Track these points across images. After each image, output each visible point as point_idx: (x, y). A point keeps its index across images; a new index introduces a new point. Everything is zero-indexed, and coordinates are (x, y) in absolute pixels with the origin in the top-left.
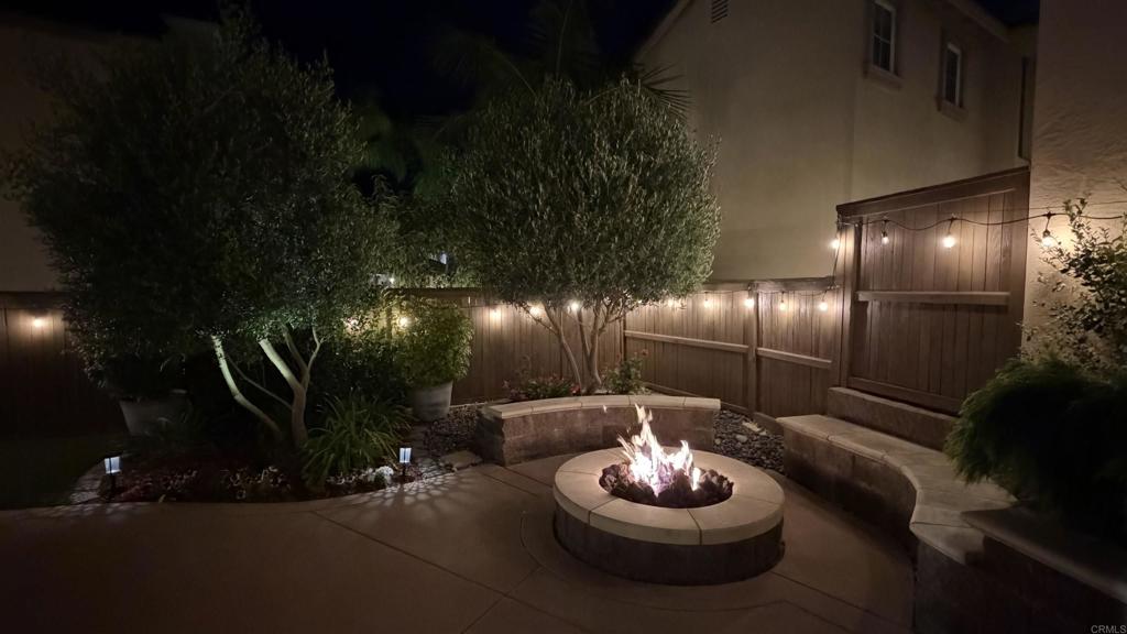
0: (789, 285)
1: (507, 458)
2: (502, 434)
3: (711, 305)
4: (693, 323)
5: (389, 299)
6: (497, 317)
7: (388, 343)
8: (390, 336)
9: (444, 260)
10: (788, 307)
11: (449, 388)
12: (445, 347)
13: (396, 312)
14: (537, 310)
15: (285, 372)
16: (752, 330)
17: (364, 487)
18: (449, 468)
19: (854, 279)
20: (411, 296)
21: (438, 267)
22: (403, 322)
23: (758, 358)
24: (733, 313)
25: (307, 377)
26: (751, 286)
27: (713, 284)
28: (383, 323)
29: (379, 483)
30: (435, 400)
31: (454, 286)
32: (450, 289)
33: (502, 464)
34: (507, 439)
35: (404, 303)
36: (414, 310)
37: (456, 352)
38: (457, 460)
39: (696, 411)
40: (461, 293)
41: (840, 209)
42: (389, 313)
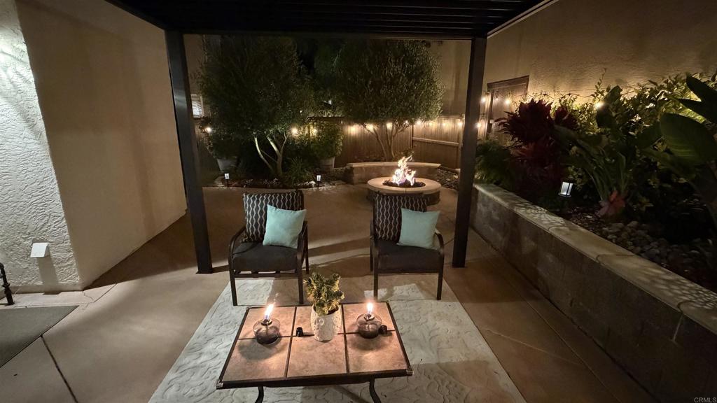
1: (355, 182)
2: (353, 173)
3: (447, 125)
5: (309, 122)
6: (354, 130)
7: (309, 140)
8: (309, 137)
9: (330, 102)
11: (334, 159)
12: (332, 142)
13: (312, 127)
14: (371, 127)
15: (275, 148)
17: (306, 187)
18: (334, 185)
19: (490, 115)
20: (318, 120)
21: (328, 106)
22: (314, 131)
23: (462, 148)
24: (454, 129)
25: (282, 152)
26: (461, 117)
27: (448, 116)
28: (307, 132)
29: (310, 186)
30: (328, 164)
31: (336, 116)
32: (334, 117)
33: (353, 184)
34: (355, 175)
35: (315, 123)
36: (319, 127)
37: (337, 144)
38: (336, 183)
39: (429, 168)
40: (338, 119)
41: (488, 85)
42: (309, 128)
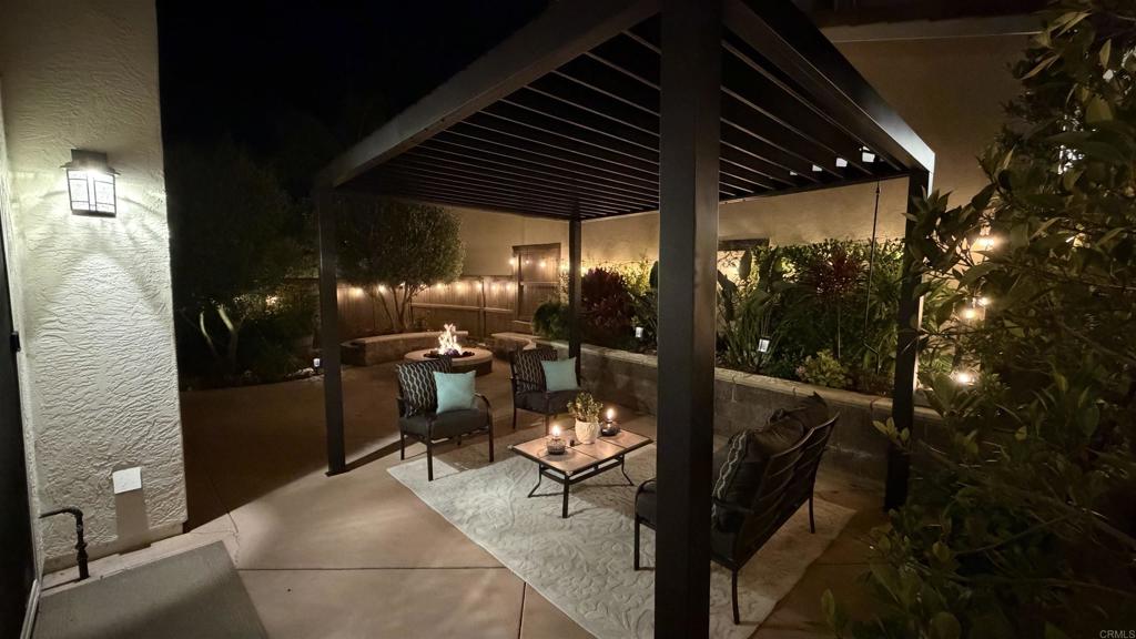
0: (496, 278)
2: (366, 351)
3: (461, 288)
4: (451, 297)
10: (495, 289)
16: (481, 299)
17: (301, 377)
19: (519, 276)
23: (485, 312)
24: (472, 292)
25: (238, 331)
26: (480, 278)
27: (463, 277)
29: (307, 375)
33: (366, 366)
34: (367, 354)
41: (514, 247)
